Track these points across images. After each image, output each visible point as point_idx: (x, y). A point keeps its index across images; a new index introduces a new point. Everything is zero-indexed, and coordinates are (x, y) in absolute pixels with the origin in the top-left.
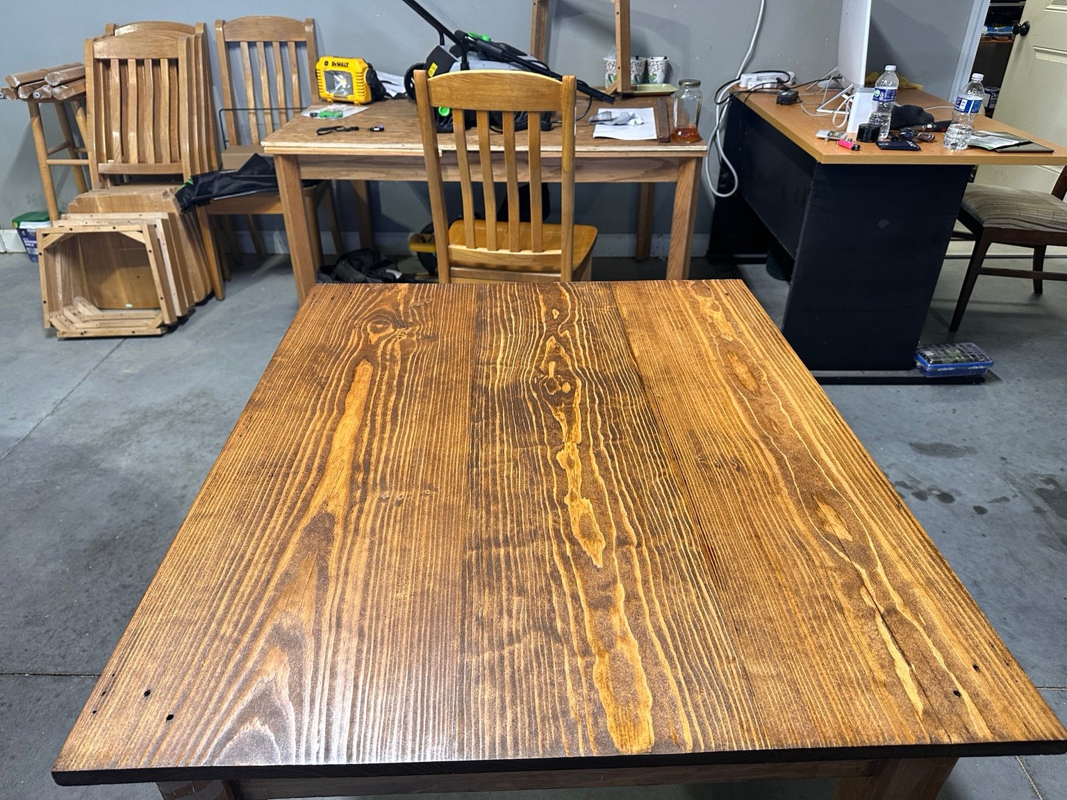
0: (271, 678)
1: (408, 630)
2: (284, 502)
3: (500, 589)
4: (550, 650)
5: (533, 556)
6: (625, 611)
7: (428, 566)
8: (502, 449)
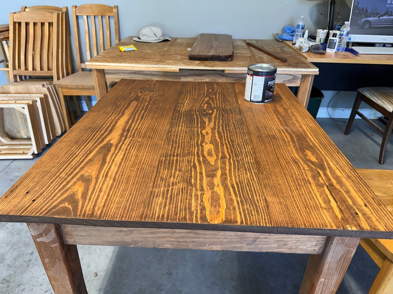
0: (75, 191)
1: (133, 180)
2: (95, 139)
3: (172, 170)
4: (188, 188)
5: (187, 160)
6: (220, 179)
7: (145, 161)
8: (181, 128)
